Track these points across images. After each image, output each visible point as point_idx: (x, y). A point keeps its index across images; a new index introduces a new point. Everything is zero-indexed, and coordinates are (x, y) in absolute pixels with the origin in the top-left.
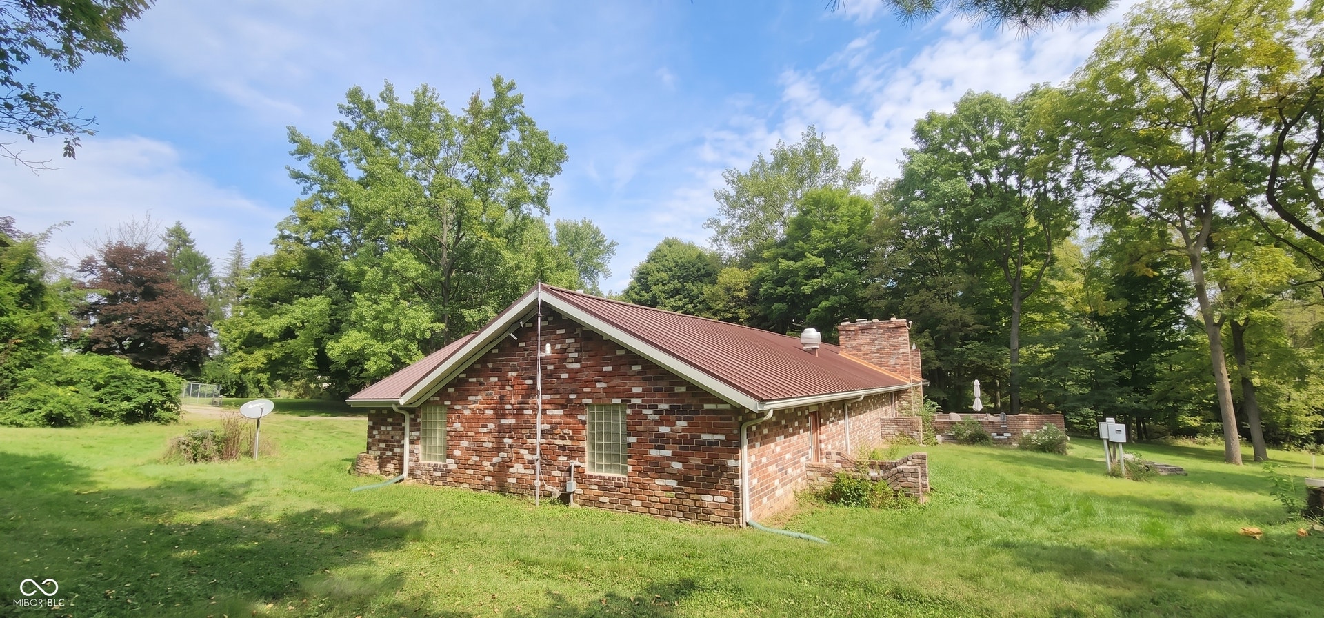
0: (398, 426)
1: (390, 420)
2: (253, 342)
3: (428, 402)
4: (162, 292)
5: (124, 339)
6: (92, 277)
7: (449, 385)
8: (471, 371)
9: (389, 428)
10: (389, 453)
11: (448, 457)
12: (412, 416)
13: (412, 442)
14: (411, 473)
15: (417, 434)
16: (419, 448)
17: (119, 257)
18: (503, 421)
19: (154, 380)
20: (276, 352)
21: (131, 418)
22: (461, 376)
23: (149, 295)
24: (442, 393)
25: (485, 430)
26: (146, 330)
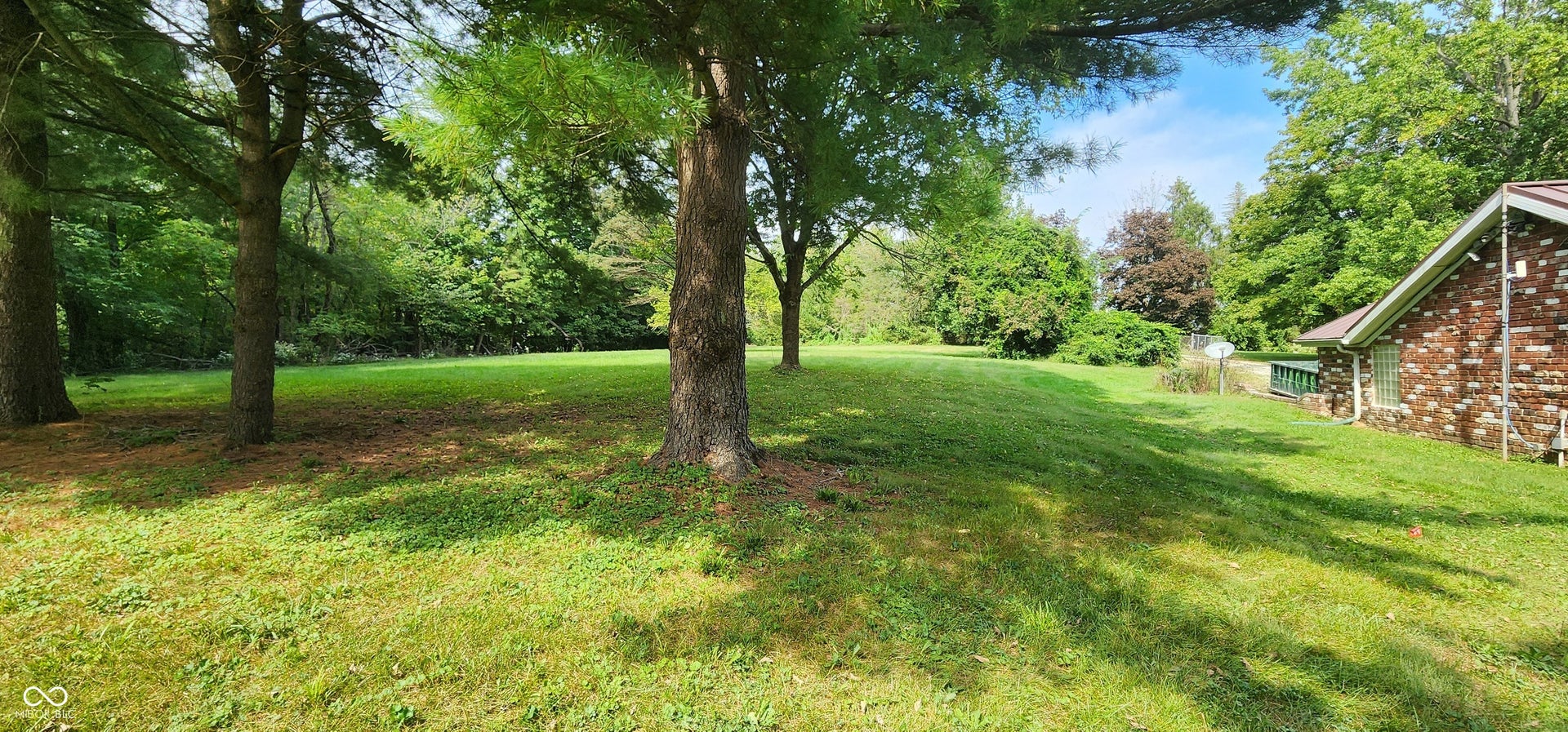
0: (1348, 368)
1: (1340, 361)
2: (1246, 291)
3: (1377, 342)
4: (1169, 251)
5: (1144, 296)
6: (1116, 246)
7: (1400, 321)
8: (1425, 303)
9: (1340, 370)
10: (1340, 396)
11: (1402, 402)
12: (1362, 357)
13: (1362, 385)
14: (1363, 418)
15: (1369, 375)
16: (1372, 390)
17: (1135, 222)
18: (1466, 361)
19: (1156, 330)
20: (1272, 299)
21: (1142, 362)
22: (1415, 310)
23: (1159, 255)
24: (1393, 331)
25: (1446, 372)
26: (1159, 288)
